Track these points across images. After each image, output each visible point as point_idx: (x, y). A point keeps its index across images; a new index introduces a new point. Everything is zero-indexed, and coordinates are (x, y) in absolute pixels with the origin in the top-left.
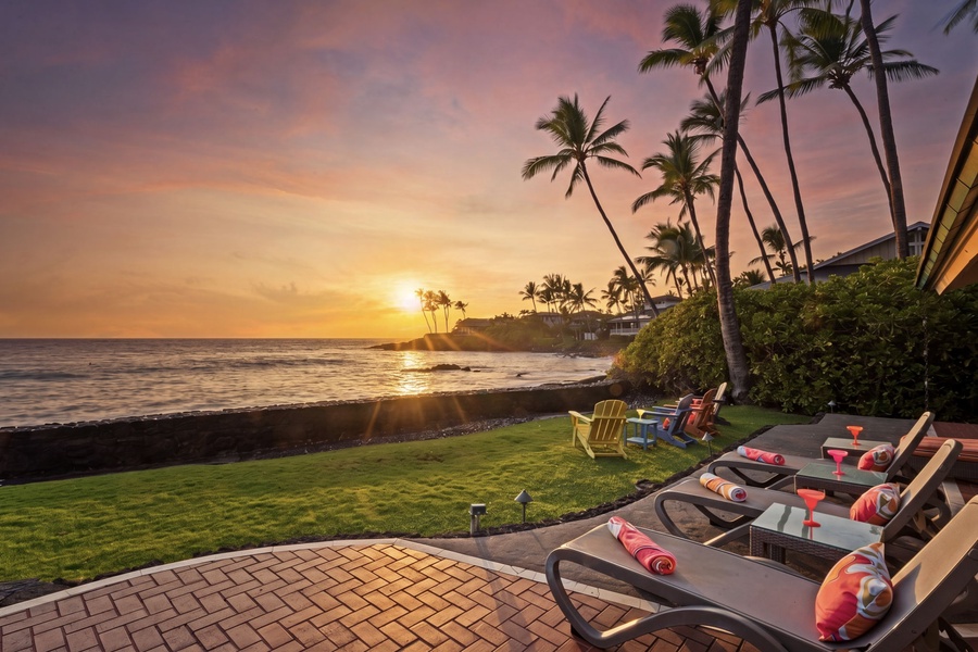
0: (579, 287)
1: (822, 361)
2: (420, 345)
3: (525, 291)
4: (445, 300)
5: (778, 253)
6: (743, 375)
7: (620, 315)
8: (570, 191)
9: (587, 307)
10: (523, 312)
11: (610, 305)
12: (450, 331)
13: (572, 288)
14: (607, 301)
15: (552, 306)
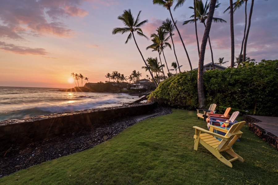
0: (123, 75)
1: (236, 96)
2: (73, 90)
3: (107, 75)
4: (81, 76)
5: (175, 69)
6: (204, 100)
7: (132, 84)
8: (127, 42)
9: (125, 81)
10: (106, 81)
11: (130, 81)
12: (83, 86)
13: (121, 76)
14: (129, 80)
15: (115, 80)
